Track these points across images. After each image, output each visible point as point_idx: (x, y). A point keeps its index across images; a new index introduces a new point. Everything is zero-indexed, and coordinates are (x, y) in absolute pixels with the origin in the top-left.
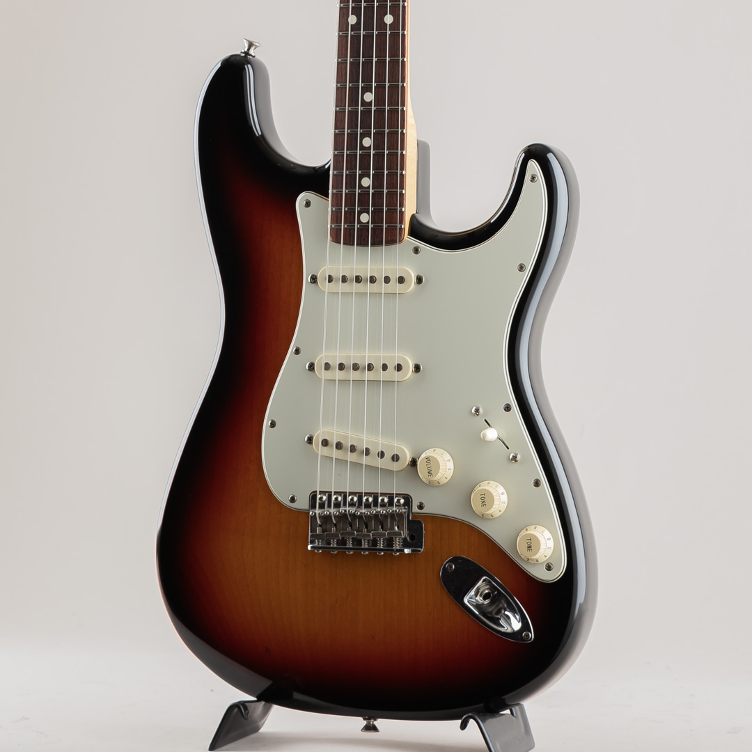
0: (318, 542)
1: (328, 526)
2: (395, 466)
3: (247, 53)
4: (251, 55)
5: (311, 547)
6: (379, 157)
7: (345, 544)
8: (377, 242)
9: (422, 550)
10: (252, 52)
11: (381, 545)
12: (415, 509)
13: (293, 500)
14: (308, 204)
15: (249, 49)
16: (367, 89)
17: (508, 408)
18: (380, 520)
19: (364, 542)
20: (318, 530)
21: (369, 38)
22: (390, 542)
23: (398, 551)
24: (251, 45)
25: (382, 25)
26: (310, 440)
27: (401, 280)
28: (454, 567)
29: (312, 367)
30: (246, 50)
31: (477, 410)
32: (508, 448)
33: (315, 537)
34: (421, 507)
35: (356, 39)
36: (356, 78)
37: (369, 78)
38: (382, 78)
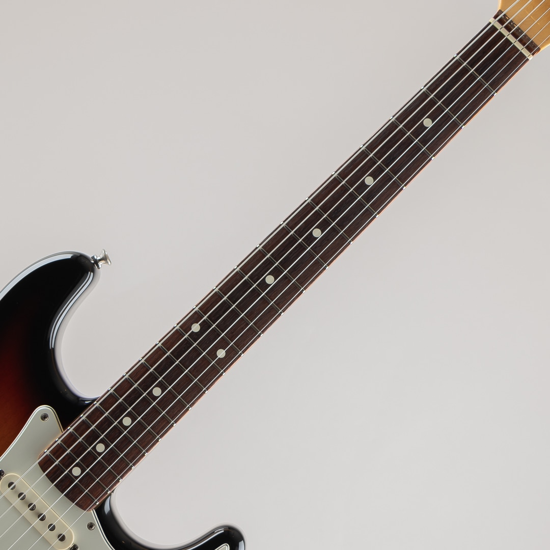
3: (96, 262)
4: (98, 266)
6: (126, 441)
8: (71, 497)
10: (100, 264)
14: (44, 417)
15: (100, 260)
16: (162, 386)
21: (196, 352)
24: (105, 259)
25: (213, 353)
27: (62, 538)
30: (99, 258)
35: (187, 344)
36: (160, 370)
37: (170, 379)
38: (179, 388)
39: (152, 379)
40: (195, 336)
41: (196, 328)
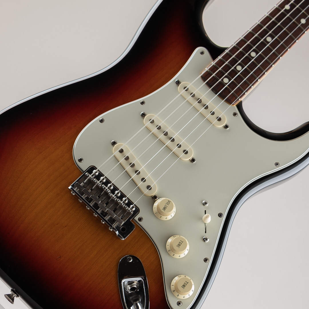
0: (77, 189)
1: (88, 187)
2: (146, 192)
5: (71, 188)
7: (90, 202)
9: (123, 239)
11: (107, 218)
12: (136, 218)
13: (80, 160)
14: (202, 53)
16: (272, 36)
17: (221, 215)
18: (117, 207)
19: (100, 210)
20: (82, 184)
21: (289, 20)
22: (112, 221)
23: (113, 228)
25: (299, 21)
26: (114, 143)
27: (220, 119)
28: (131, 260)
29: (143, 115)
31: (206, 203)
32: (206, 232)
33: (77, 185)
34: (140, 219)
35: (283, 15)
36: (270, 27)
37: (276, 32)
38: (282, 37)
39: (265, 32)
40: (287, 11)
41: (287, 7)
